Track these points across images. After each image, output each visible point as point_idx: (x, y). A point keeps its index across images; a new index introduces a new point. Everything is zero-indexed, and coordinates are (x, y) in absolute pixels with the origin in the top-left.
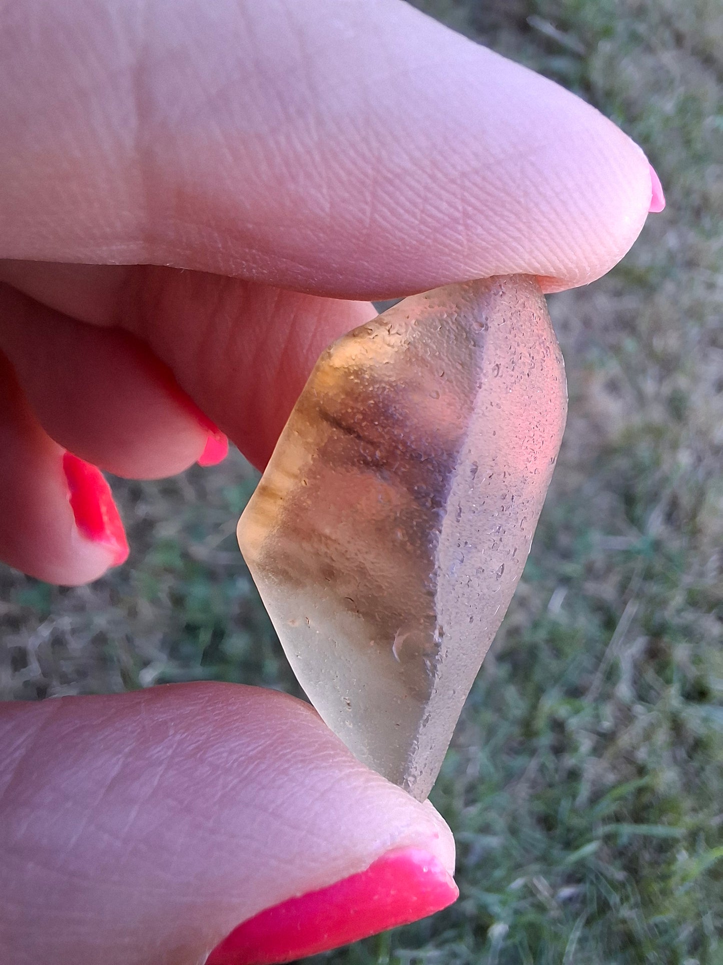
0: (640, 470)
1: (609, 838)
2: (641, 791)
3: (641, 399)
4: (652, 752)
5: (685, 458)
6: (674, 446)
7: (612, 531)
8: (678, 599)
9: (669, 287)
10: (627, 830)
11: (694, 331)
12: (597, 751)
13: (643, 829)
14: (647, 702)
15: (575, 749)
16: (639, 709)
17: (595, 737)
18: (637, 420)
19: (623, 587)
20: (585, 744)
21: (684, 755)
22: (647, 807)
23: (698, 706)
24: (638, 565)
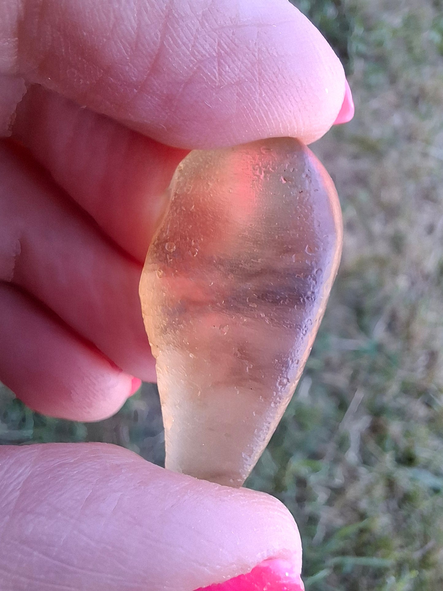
0: (368, 290)
1: (337, 568)
2: (362, 531)
3: (371, 238)
4: (372, 503)
5: (402, 282)
6: (395, 273)
7: (345, 335)
8: (394, 388)
9: (394, 155)
10: (350, 561)
11: (411, 187)
12: (330, 502)
13: (363, 561)
14: (369, 465)
15: (314, 500)
16: (363, 470)
17: (329, 492)
18: (367, 252)
19: (353, 378)
20: (322, 496)
21: (396, 506)
22: (366, 544)
23: (407, 469)
24: (365, 362)
